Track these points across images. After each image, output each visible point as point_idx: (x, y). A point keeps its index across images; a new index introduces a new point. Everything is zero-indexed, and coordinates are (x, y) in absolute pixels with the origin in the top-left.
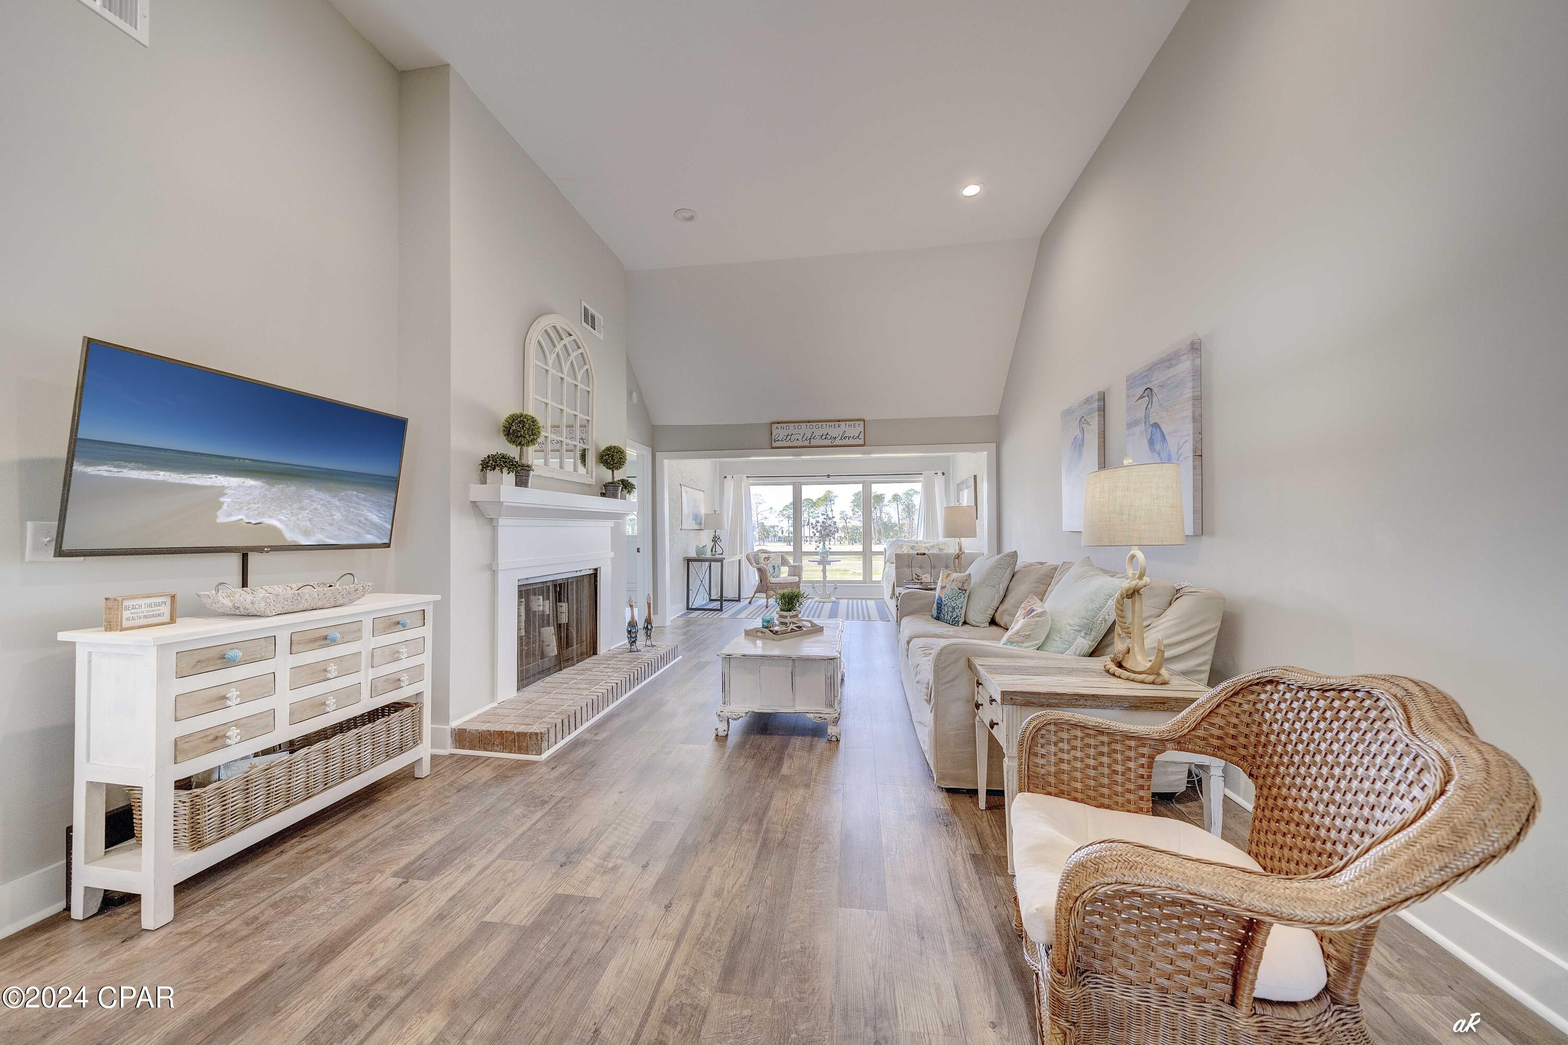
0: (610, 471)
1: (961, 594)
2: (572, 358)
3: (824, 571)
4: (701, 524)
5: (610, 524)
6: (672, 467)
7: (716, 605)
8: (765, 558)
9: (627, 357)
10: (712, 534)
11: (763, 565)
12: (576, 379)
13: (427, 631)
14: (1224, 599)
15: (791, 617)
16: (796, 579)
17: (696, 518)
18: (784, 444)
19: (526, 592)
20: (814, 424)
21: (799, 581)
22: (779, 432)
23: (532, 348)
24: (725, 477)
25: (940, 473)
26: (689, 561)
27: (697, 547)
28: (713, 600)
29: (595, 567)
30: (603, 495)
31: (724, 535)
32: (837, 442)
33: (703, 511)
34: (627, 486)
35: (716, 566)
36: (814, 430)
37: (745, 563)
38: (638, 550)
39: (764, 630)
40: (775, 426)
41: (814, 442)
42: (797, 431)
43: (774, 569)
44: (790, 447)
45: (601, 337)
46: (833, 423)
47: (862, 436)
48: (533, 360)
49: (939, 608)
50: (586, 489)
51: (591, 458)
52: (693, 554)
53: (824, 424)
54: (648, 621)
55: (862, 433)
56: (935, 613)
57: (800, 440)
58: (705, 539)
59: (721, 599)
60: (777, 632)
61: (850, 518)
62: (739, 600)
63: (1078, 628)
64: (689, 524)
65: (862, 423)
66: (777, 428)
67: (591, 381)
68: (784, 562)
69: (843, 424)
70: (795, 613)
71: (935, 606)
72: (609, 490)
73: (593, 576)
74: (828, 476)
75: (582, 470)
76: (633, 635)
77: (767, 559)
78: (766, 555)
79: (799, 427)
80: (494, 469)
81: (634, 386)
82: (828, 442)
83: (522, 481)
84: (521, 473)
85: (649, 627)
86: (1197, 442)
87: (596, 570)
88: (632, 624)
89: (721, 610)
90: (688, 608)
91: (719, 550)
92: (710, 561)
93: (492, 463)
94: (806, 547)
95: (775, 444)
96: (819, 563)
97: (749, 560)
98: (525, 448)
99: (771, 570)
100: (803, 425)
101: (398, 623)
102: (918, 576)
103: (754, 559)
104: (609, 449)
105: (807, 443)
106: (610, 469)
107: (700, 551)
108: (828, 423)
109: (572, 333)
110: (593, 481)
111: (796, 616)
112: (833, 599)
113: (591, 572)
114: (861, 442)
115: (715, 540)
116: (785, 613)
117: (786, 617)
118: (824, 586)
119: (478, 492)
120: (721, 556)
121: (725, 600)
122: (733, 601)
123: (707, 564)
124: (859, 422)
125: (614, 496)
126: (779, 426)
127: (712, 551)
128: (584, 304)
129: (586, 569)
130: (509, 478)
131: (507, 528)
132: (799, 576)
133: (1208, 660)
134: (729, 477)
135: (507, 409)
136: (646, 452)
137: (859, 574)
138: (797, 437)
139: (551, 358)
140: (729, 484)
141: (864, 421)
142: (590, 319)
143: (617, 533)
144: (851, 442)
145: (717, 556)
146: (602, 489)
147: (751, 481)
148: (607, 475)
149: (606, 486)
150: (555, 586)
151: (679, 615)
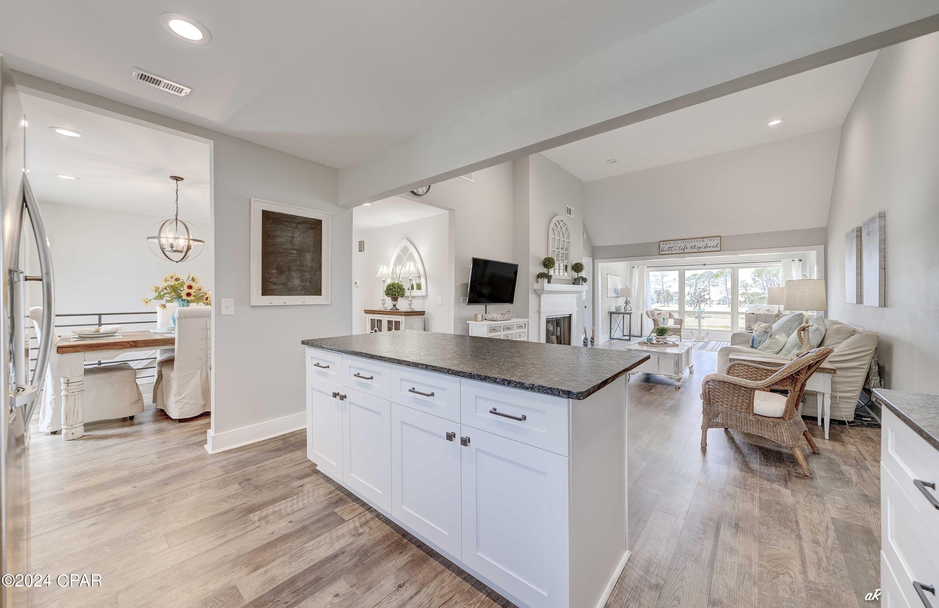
0: (577, 273)
1: (765, 334)
2: (563, 230)
3: (699, 323)
4: (618, 295)
5: (577, 295)
6: (602, 266)
7: (628, 338)
8: (658, 314)
9: (583, 222)
10: (625, 299)
11: (656, 317)
12: (564, 238)
13: (526, 330)
14: (878, 337)
15: (662, 339)
16: (679, 326)
17: (616, 291)
18: (667, 252)
19: (548, 321)
20: (687, 241)
21: (681, 328)
22: (665, 246)
23: (551, 231)
24: (634, 267)
25: (797, 260)
26: (611, 313)
27: (616, 306)
28: (625, 336)
29: (570, 314)
30: (574, 284)
31: (632, 300)
32: (702, 250)
33: (619, 287)
34: (585, 280)
35: (627, 317)
36: (687, 244)
37: (645, 316)
38: (585, 307)
39: (648, 342)
40: (661, 243)
41: (686, 251)
42: (675, 245)
43: (664, 320)
44: (671, 254)
45: (573, 217)
46: (699, 240)
47: (719, 245)
48: (551, 236)
49: (753, 342)
50: (566, 282)
51: (569, 268)
52: (613, 310)
53: (693, 240)
54: (593, 338)
55: (719, 244)
56: (751, 344)
57: (677, 249)
58: (621, 302)
59: (630, 335)
60: (653, 343)
61: (751, 286)
62: (641, 336)
63: (794, 345)
64: (612, 294)
65: (719, 238)
66: (663, 244)
67: (569, 238)
68: (671, 316)
69: (706, 239)
70: (664, 337)
71: (751, 341)
72: (576, 282)
73: (569, 317)
74: (704, 265)
75: (566, 274)
76: (586, 344)
77: (660, 314)
78: (659, 312)
79: (677, 243)
80: (541, 278)
81: (585, 230)
82: (696, 250)
83: (549, 282)
84: (549, 278)
85: (593, 341)
86: (882, 262)
87: (570, 315)
88: (586, 339)
89: (630, 340)
90: (610, 338)
91: (629, 308)
92: (624, 314)
93: (541, 276)
94: (687, 308)
95: (661, 253)
96: (696, 318)
97: (648, 314)
98: (550, 269)
99: (662, 321)
100: (680, 242)
101: (521, 326)
102: (750, 326)
103: (651, 314)
104: (576, 264)
105: (682, 251)
106: (577, 272)
107: (618, 308)
108: (696, 240)
109: (563, 220)
110: (570, 278)
111: (665, 338)
112: (706, 340)
113: (569, 315)
114: (719, 249)
115: (627, 303)
116: (659, 337)
117: (659, 338)
118: (700, 332)
119: (536, 286)
120: (630, 312)
121: (632, 336)
122: (637, 337)
123: (622, 315)
124: (717, 238)
125: (579, 284)
126: (664, 243)
127: (625, 309)
128: (567, 206)
129: (567, 314)
130: (546, 280)
131: (544, 297)
132: (681, 325)
133: (867, 363)
134: (636, 267)
135: (543, 257)
136: (590, 260)
137: (729, 327)
138: (675, 248)
139: (556, 233)
140: (636, 272)
141: (720, 237)
142: (569, 211)
143: (579, 300)
144: (711, 249)
145: (628, 312)
146: (573, 281)
147: (650, 269)
148: (575, 275)
149: (575, 280)
150: (556, 320)
151: (606, 341)
